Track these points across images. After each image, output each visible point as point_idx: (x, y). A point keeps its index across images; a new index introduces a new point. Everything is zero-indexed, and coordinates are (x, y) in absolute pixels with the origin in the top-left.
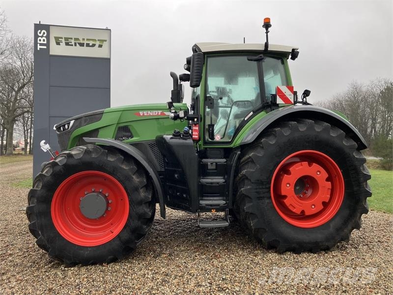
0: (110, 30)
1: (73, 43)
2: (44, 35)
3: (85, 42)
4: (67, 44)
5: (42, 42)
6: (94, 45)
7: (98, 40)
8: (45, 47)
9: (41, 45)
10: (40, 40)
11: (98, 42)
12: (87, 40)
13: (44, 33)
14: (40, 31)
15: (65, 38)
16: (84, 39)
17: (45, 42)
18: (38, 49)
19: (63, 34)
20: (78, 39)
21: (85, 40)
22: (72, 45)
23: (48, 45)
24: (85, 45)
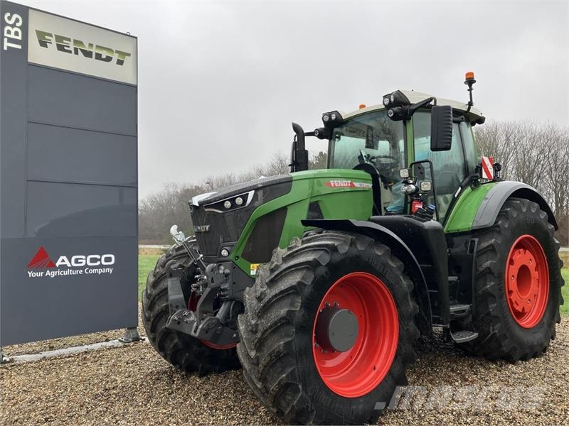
0: (136, 38)
1: (72, 49)
2: (18, 24)
3: (94, 51)
4: (61, 48)
5: (12, 36)
6: (108, 59)
7: (117, 52)
8: (19, 47)
9: (10, 40)
10: (9, 32)
11: (117, 55)
12: (97, 47)
13: (17, 20)
14: (8, 14)
15: (55, 36)
16: (91, 45)
17: (19, 38)
18: (5, 48)
19: (54, 29)
20: (81, 43)
21: (94, 46)
22: (70, 52)
23: (24, 42)
24: (94, 56)
